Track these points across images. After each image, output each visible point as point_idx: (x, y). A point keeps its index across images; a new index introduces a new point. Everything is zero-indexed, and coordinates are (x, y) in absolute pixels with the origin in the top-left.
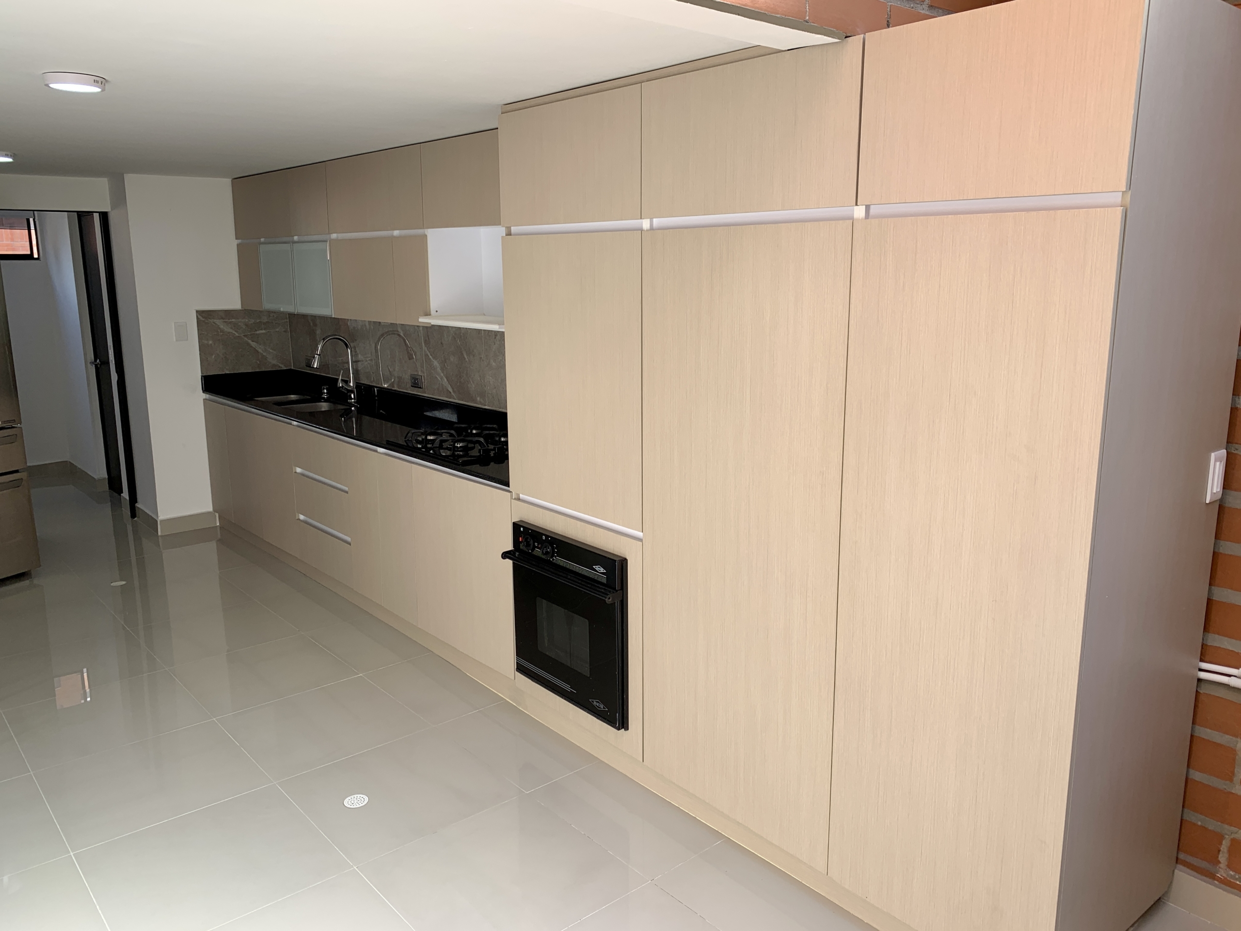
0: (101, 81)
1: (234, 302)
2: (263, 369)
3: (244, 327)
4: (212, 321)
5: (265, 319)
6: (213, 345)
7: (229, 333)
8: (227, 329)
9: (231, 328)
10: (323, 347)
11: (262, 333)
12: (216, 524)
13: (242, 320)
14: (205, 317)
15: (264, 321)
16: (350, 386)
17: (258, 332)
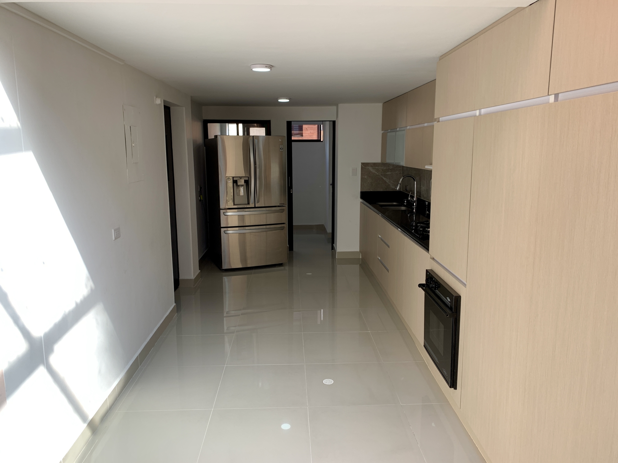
0: (271, 67)
1: (377, 159)
2: (388, 190)
3: (381, 171)
4: (367, 167)
5: (391, 167)
6: (367, 178)
7: (374, 173)
8: (374, 171)
9: (376, 171)
10: (402, 180)
11: (389, 174)
12: (360, 257)
13: (381, 168)
14: (364, 165)
15: (391, 168)
16: (414, 200)
17: (387, 173)
